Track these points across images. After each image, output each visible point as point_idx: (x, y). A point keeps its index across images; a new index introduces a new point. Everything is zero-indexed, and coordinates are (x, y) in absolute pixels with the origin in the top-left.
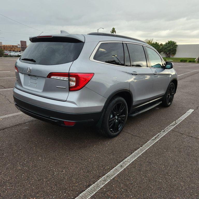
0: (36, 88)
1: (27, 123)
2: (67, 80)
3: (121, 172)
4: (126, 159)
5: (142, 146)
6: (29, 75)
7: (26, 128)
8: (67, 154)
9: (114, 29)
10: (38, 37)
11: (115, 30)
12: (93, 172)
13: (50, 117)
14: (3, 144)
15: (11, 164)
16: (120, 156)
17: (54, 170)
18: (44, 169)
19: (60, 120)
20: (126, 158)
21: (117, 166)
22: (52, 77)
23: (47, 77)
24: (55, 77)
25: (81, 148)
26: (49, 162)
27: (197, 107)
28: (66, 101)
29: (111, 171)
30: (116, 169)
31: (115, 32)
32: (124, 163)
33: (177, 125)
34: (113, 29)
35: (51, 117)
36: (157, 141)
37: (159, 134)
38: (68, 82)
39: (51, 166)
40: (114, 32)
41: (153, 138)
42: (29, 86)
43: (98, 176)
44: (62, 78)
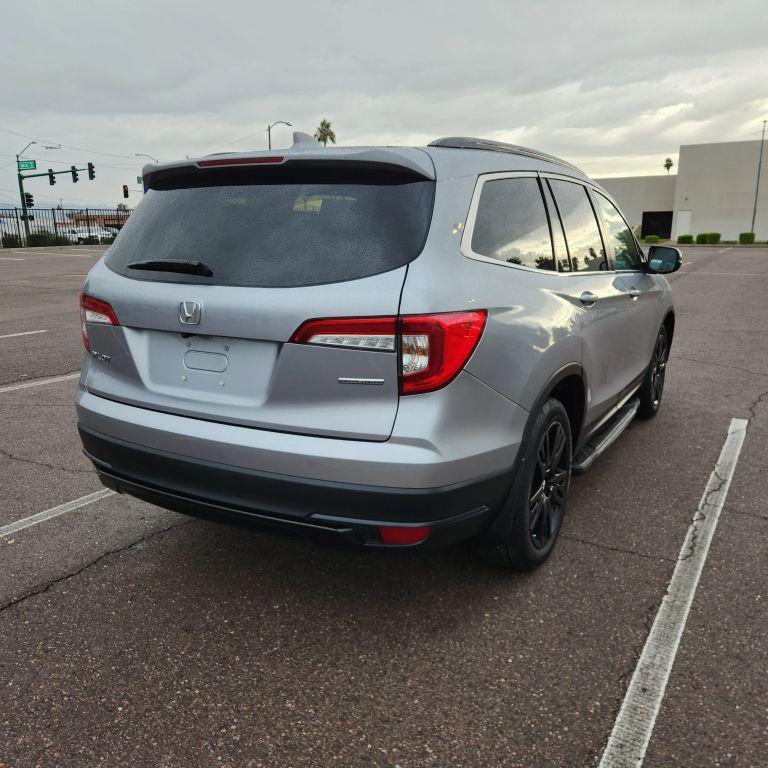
0: (224, 389)
1: (139, 547)
2: (392, 347)
3: (658, 717)
4: (644, 658)
5: (666, 593)
6: (186, 335)
7: (148, 567)
8: (395, 668)
9: (328, 126)
10: (200, 163)
11: (332, 129)
12: (550, 737)
13: (308, 516)
14: (86, 661)
15: (175, 752)
16: (612, 647)
17: (384, 751)
18: (337, 753)
19: (357, 525)
20: (638, 650)
21: (628, 694)
22: (317, 339)
23: (292, 340)
24: (330, 339)
25: (435, 629)
26: (341, 719)
27: (751, 409)
28: (387, 439)
29: (618, 719)
30: (635, 709)
31: (332, 139)
32: (645, 675)
33: (728, 484)
34: (323, 124)
35: (316, 516)
36: (706, 563)
37: (691, 529)
38: (396, 354)
39: (360, 734)
40: (328, 138)
41: (684, 550)
42: (185, 384)
43: (583, 753)
44: (363, 340)
